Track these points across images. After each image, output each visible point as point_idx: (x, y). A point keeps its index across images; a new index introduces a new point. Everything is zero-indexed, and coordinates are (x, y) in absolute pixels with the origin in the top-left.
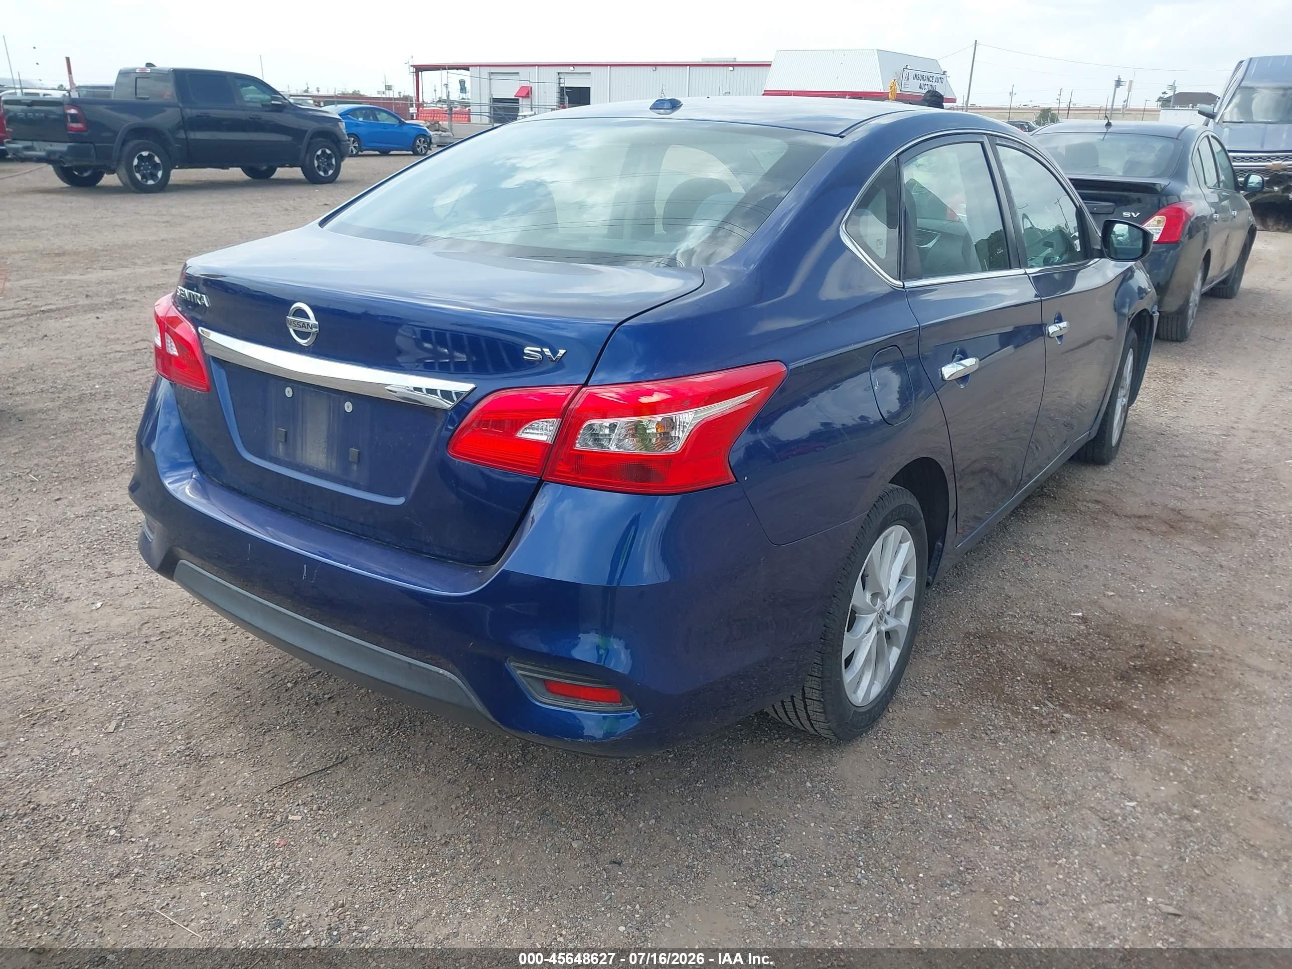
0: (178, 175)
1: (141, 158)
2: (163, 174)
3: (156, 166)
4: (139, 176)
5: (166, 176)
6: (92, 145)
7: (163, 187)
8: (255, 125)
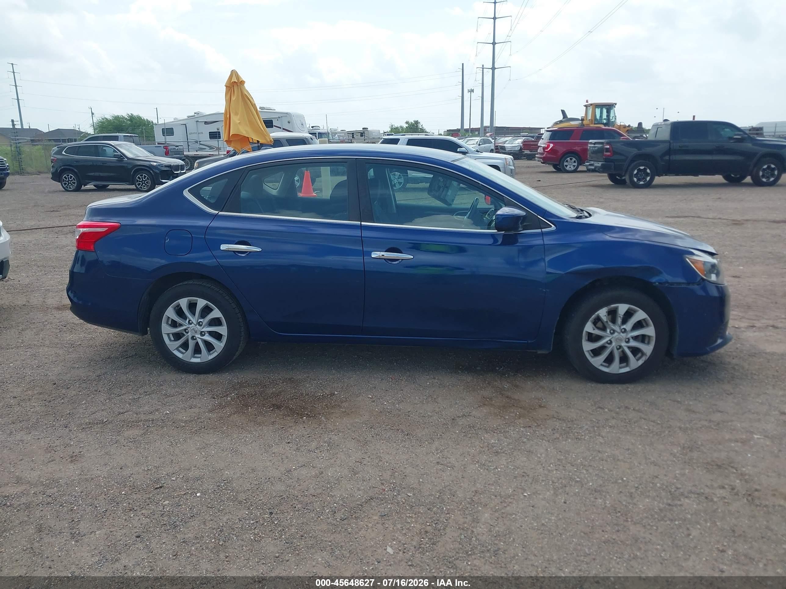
0: (658, 180)
1: (639, 170)
2: (650, 179)
3: (647, 174)
4: (635, 179)
5: (652, 179)
6: (613, 163)
7: (648, 185)
8: (720, 151)
